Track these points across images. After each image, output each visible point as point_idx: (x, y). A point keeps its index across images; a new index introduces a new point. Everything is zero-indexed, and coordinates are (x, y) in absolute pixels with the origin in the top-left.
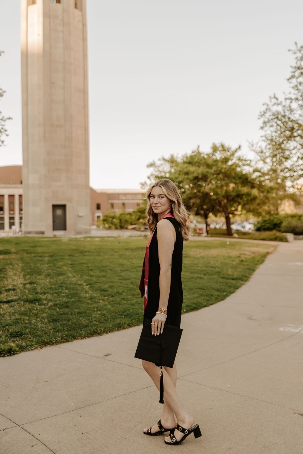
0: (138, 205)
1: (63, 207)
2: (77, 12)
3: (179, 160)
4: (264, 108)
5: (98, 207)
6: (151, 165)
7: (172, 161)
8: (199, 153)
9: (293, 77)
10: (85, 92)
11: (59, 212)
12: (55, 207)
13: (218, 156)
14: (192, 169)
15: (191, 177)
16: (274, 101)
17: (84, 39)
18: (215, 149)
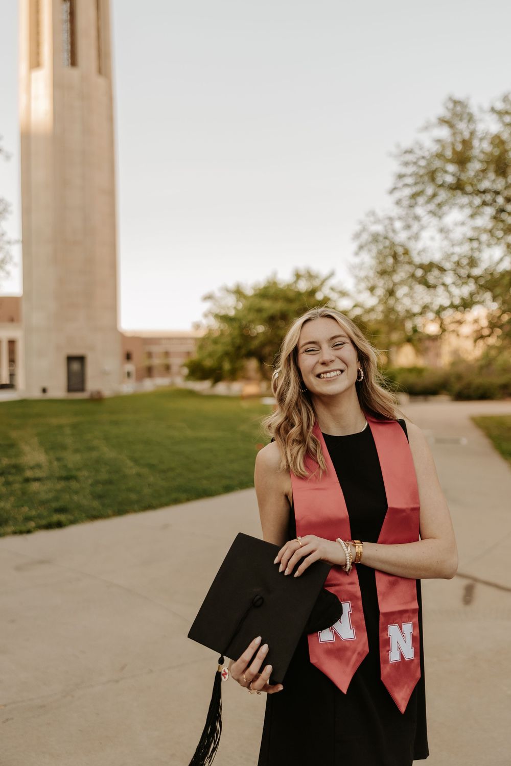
0: (188, 354)
1: (81, 359)
2: (101, 81)
3: (249, 292)
4: (358, 228)
5: (128, 357)
6: (209, 297)
7: (239, 292)
8: (275, 283)
9: (395, 189)
10: (111, 193)
11: (76, 366)
12: (70, 359)
13: (303, 286)
14: (266, 304)
15: (265, 315)
16: (372, 219)
17: (111, 119)
18: (298, 276)
